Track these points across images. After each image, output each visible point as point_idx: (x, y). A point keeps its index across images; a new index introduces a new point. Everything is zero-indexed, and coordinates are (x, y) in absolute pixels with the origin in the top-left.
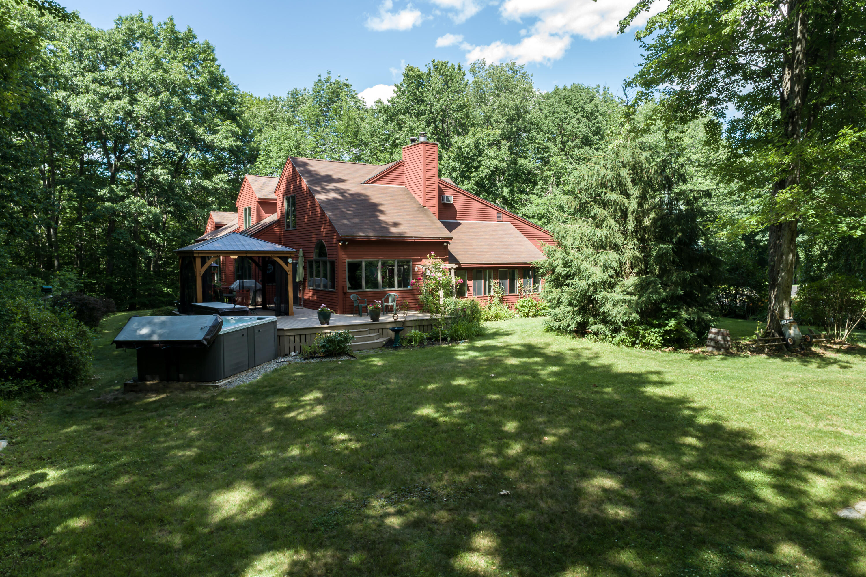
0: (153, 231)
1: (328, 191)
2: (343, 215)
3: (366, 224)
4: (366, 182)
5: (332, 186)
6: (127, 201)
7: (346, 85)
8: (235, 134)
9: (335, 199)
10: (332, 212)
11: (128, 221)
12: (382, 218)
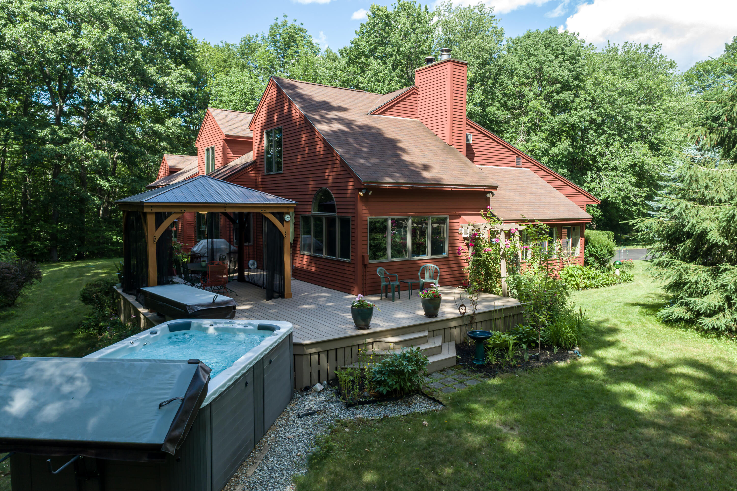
0: (101, 177)
1: (330, 121)
2: (358, 153)
3: (390, 165)
4: (373, 113)
5: (332, 115)
6: (71, 143)
7: (301, 30)
8: (188, 79)
9: (341, 131)
10: (342, 148)
11: (72, 164)
12: (406, 157)
